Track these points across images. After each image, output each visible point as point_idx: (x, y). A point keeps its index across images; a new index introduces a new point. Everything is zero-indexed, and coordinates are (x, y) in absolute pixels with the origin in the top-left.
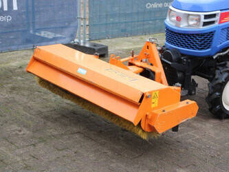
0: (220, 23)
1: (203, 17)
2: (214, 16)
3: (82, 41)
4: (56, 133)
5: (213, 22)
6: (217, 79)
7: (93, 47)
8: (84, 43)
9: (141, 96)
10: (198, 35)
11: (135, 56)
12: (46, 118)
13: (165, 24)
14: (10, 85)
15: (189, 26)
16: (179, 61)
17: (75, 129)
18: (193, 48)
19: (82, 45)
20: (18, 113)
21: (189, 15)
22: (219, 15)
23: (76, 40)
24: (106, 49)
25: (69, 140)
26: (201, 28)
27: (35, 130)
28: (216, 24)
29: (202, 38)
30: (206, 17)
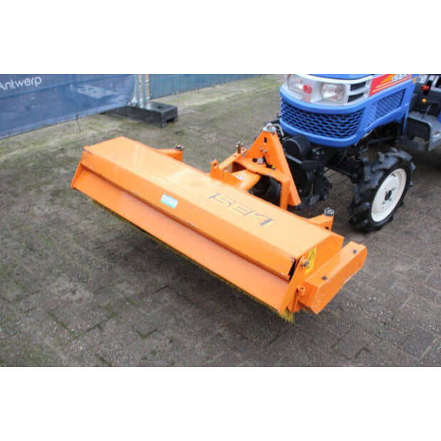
0: (371, 94)
1: (348, 88)
2: (363, 84)
3: (141, 100)
4: (131, 292)
5: (361, 95)
6: (367, 182)
7: (158, 110)
8: (145, 103)
9: (291, 264)
10: (340, 115)
11: (242, 152)
12: (111, 255)
13: (282, 95)
14: (50, 187)
15: (324, 100)
16: (309, 155)
17: (160, 279)
18: (330, 135)
19: (142, 106)
20: (67, 247)
21: (323, 84)
22: (371, 83)
23: (134, 100)
24: (174, 111)
25: (155, 307)
26: (347, 106)
27: (97, 287)
28: (366, 97)
29: (346, 121)
30: (354, 87)
